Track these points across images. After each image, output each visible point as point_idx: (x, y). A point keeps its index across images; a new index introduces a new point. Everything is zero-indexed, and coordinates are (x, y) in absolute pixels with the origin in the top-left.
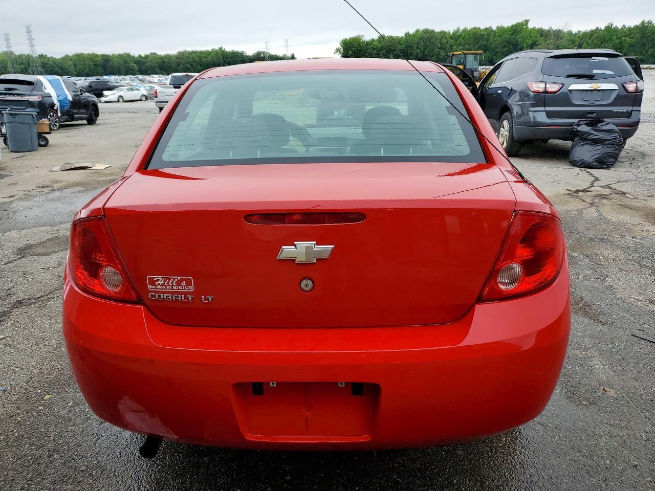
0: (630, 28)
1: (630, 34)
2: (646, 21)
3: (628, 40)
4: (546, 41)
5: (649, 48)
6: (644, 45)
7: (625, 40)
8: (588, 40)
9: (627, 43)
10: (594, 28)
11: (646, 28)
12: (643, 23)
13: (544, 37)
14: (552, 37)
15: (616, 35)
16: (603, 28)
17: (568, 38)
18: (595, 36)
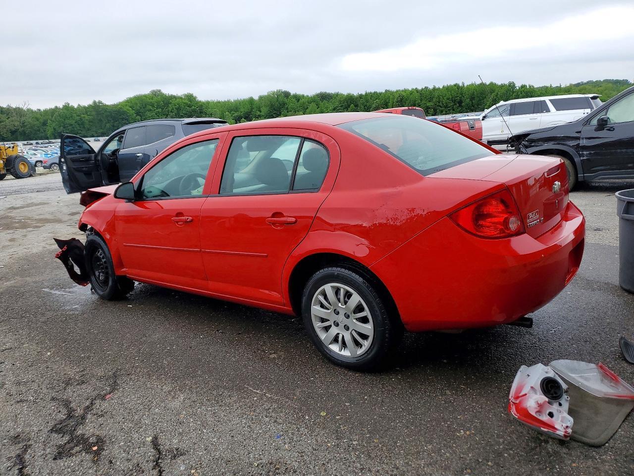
0: (85, 107)
1: (86, 113)
2: (97, 101)
3: (87, 117)
4: (9, 118)
5: (106, 123)
6: (100, 120)
7: (84, 117)
8: (50, 117)
9: (87, 120)
10: (53, 107)
11: (99, 106)
12: (95, 102)
13: (5, 115)
14: (14, 114)
15: (75, 113)
16: (61, 107)
17: (30, 115)
18: (57, 113)
